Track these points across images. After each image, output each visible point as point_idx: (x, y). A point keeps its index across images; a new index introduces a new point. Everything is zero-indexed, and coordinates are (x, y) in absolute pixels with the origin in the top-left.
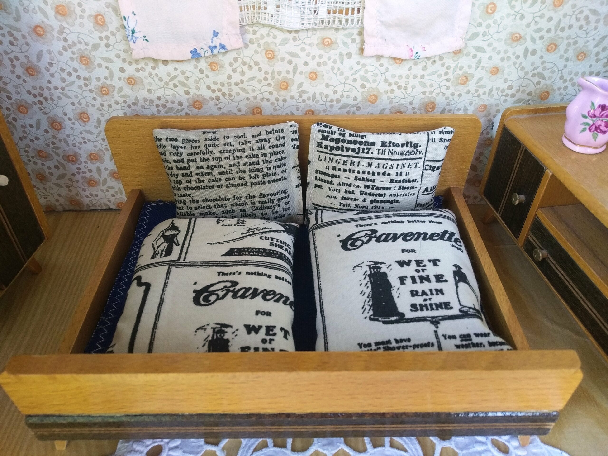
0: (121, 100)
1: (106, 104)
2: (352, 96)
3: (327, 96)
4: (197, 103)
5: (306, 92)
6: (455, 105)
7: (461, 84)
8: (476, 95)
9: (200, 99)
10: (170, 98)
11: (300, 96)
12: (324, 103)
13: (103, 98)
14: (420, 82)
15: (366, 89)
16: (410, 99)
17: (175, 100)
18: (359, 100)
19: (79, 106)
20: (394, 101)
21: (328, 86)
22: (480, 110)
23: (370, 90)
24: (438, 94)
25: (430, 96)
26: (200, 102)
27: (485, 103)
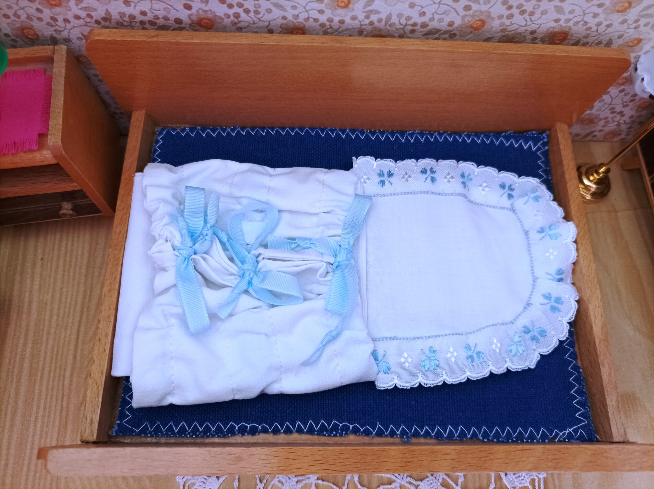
0: (83, 14)
1: (60, 18)
2: (447, 20)
3: (408, 18)
4: (205, 21)
5: (377, 12)
6: (596, 38)
7: (618, 11)
8: (635, 25)
9: (210, 15)
10: (161, 14)
11: (367, 17)
12: (402, 27)
13: (53, 10)
14: (556, 7)
15: (471, 11)
16: (534, 27)
17: (169, 16)
18: (456, 25)
19: (17, 19)
20: (509, 28)
21: (412, 5)
22: (630, 44)
23: (477, 13)
24: (577, 23)
25: (564, 25)
26: (210, 20)
27: (641, 37)
